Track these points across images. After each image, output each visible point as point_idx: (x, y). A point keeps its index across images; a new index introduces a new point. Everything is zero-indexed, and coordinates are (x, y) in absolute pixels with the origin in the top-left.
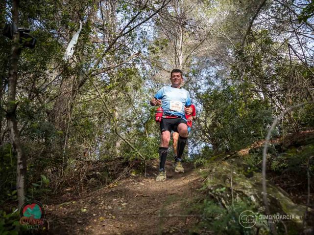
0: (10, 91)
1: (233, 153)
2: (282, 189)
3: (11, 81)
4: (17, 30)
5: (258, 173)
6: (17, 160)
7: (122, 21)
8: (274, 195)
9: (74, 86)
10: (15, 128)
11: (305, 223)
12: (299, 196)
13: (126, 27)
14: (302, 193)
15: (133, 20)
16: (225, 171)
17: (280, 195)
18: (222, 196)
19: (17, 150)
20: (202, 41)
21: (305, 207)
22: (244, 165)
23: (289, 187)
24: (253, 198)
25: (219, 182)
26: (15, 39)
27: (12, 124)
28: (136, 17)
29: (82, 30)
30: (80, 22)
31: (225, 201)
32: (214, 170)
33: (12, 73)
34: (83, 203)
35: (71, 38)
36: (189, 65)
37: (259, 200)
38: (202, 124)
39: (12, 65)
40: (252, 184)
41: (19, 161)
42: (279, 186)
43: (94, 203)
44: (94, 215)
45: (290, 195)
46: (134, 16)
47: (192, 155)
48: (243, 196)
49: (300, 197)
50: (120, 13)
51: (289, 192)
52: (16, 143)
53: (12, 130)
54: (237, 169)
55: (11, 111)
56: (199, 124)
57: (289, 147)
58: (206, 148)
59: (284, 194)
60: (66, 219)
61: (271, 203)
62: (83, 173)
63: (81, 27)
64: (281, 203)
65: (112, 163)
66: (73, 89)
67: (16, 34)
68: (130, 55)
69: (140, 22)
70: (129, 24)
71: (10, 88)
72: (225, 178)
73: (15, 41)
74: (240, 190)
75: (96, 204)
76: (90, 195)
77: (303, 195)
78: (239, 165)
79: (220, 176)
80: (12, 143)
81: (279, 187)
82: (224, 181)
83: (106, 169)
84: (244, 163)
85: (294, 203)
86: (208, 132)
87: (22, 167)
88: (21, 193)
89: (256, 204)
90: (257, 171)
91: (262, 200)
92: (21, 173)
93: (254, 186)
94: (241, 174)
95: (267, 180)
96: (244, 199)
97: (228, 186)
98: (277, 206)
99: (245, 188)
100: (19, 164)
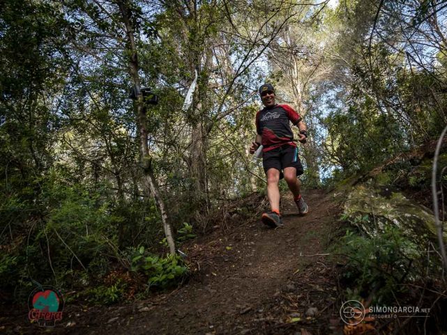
1: (365, 173)
2: (425, 207)
4: (139, 90)
5: (398, 193)
6: (160, 211)
7: (235, 62)
8: (418, 215)
13: (240, 67)
15: (246, 58)
16: (361, 196)
17: (424, 214)
18: (362, 223)
19: (159, 202)
20: (317, 66)
22: (381, 187)
24: (395, 220)
25: (356, 208)
26: (139, 99)
27: (150, 179)
28: (248, 55)
29: (199, 78)
30: (196, 71)
31: (366, 227)
32: (350, 197)
34: (228, 240)
37: (403, 223)
38: (330, 148)
40: (392, 207)
41: (163, 212)
42: (421, 203)
43: (238, 240)
46: (246, 54)
47: (324, 180)
48: (384, 220)
50: (233, 55)
52: (157, 195)
53: (152, 184)
54: (374, 191)
55: (147, 167)
56: (327, 149)
57: (423, 159)
58: (337, 171)
59: (428, 212)
60: (214, 259)
61: (417, 225)
63: (197, 75)
64: (428, 223)
65: (249, 199)
68: (249, 93)
69: (253, 59)
70: (243, 63)
72: (363, 203)
73: (139, 101)
74: (381, 214)
75: (240, 240)
76: (233, 231)
78: (376, 188)
79: (357, 202)
80: (154, 196)
81: (421, 205)
82: (363, 207)
83: (244, 205)
84: (380, 184)
86: (337, 156)
87: (165, 217)
88: (170, 239)
89: (400, 227)
90: (396, 192)
91: (406, 223)
92: (167, 222)
93: (395, 208)
94: (379, 197)
95: (408, 200)
96: (387, 223)
97: (368, 211)
98: (423, 227)
99: (386, 212)
100: (164, 214)
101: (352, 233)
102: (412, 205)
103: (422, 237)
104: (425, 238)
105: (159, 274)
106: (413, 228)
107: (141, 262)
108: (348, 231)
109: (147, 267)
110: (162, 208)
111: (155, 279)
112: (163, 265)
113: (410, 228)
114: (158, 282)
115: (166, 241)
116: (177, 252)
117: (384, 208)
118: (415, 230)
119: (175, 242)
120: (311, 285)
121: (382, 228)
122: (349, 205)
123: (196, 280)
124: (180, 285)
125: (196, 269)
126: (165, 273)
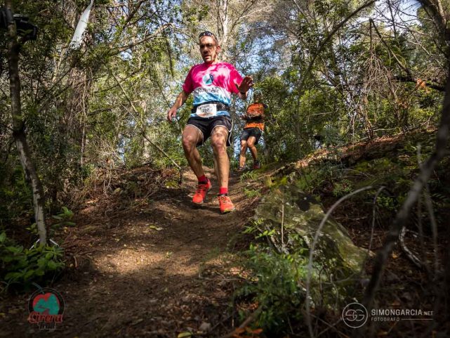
1: (288, 165)
2: (342, 226)
3: (13, 90)
4: (11, 18)
5: (316, 205)
6: (32, 188)
8: (332, 235)
10: (26, 148)
11: (364, 272)
12: (363, 233)
14: (366, 229)
16: (276, 201)
17: (338, 234)
19: (31, 177)
21: (367, 250)
22: (299, 194)
23: (351, 221)
24: (306, 237)
25: (269, 215)
26: (12, 30)
27: (20, 146)
31: (275, 238)
32: (263, 200)
33: (13, 79)
34: (111, 228)
36: (236, 37)
39: (12, 68)
40: (307, 220)
41: (35, 190)
42: (340, 220)
44: (125, 245)
45: (351, 234)
49: (362, 236)
51: (350, 228)
52: (29, 168)
53: (22, 152)
54: (291, 199)
55: (18, 129)
59: (344, 233)
61: (328, 246)
62: (106, 184)
64: (339, 247)
66: (87, 77)
67: (11, 24)
71: (13, 98)
72: (276, 210)
73: (11, 34)
76: (118, 215)
77: (367, 234)
78: (293, 194)
79: (270, 208)
80: (24, 168)
81: (339, 224)
82: (275, 215)
84: (300, 191)
85: (355, 244)
87: (38, 196)
88: (41, 226)
89: (310, 246)
90: (315, 202)
92: (39, 204)
93: (309, 223)
94: (295, 205)
95: (323, 214)
97: (280, 221)
98: (333, 250)
99: (298, 226)
100: (36, 193)
101: (255, 248)
102: (329, 222)
103: (330, 261)
104: (333, 263)
105: (23, 269)
106: (323, 249)
109: (7, 259)
110: (34, 185)
111: (17, 275)
112: (29, 258)
113: (320, 248)
114: (21, 279)
115: (36, 226)
116: (48, 242)
117: (297, 220)
118: (325, 252)
119: (47, 229)
120: (207, 298)
121: (291, 243)
122: (261, 210)
123: (71, 279)
124: (50, 283)
125: (72, 265)
126: (31, 268)
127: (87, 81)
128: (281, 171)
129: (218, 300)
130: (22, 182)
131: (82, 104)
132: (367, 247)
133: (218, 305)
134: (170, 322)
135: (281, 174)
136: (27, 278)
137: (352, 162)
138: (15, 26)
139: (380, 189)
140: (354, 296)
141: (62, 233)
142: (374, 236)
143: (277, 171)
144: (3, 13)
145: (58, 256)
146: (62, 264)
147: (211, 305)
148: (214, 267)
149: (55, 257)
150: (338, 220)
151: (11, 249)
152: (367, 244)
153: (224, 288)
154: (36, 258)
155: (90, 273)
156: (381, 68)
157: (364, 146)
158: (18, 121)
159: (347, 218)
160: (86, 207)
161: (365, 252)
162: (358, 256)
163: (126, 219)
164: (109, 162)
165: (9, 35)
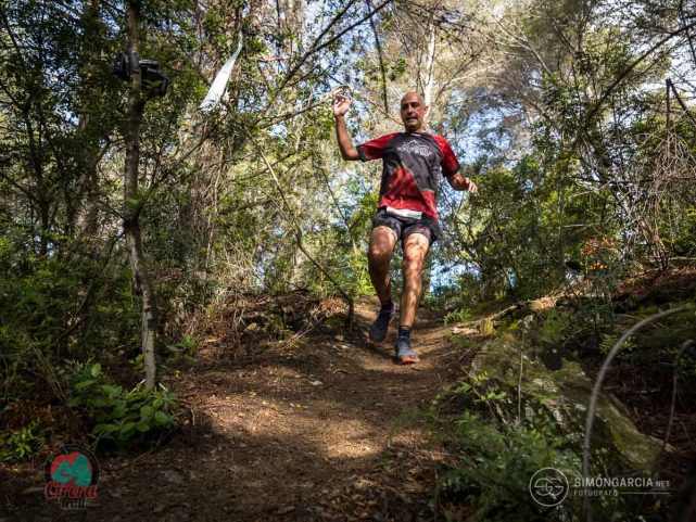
0: (128, 181)
1: (522, 303)
2: (616, 400)
5: (571, 363)
6: (141, 302)
7: (316, 21)
8: (600, 412)
9: (225, 150)
10: (138, 246)
12: (651, 415)
13: (324, 33)
14: (658, 408)
15: (339, 17)
16: (506, 352)
17: (611, 412)
18: (498, 401)
19: (142, 287)
21: (662, 442)
22: (544, 343)
23: (631, 393)
25: (494, 372)
26: (135, 82)
27: (133, 241)
28: (345, 11)
30: (241, 35)
31: (502, 410)
32: (485, 348)
33: (131, 148)
34: (244, 376)
35: (223, 64)
37: (568, 419)
38: (464, 230)
39: (130, 133)
40: (557, 386)
41: (146, 306)
42: (613, 391)
44: (264, 403)
45: (633, 414)
46: (342, 9)
47: (437, 288)
48: (536, 406)
49: (653, 419)
51: (630, 406)
52: (141, 274)
53: (134, 250)
54: (531, 349)
55: (130, 217)
56: (457, 230)
57: (643, 302)
59: (621, 411)
60: (219, 407)
61: (594, 429)
62: (238, 315)
64: (613, 431)
66: (224, 157)
67: (135, 73)
68: (327, 86)
69: (352, 23)
70: (330, 26)
72: (506, 366)
73: (134, 87)
74: (533, 394)
77: (660, 416)
78: (534, 343)
79: (497, 361)
80: (134, 273)
81: (611, 395)
82: (504, 373)
84: (544, 339)
85: (639, 430)
87: (150, 316)
88: (149, 359)
89: (563, 425)
90: (570, 359)
91: (574, 420)
92: (149, 326)
93: (561, 388)
94: (538, 361)
95: (588, 379)
96: (540, 412)
97: (512, 382)
99: (542, 391)
100: (147, 311)
101: (474, 417)
103: (597, 452)
104: (602, 455)
105: (119, 420)
107: (91, 391)
108: (467, 414)
109: (99, 402)
110: (145, 300)
111: (111, 428)
114: (113, 433)
115: (143, 360)
117: (539, 382)
119: (157, 365)
120: (393, 489)
121: (530, 419)
122: (480, 364)
123: (185, 442)
124: (154, 445)
125: (187, 422)
126: (130, 420)
127: (223, 164)
128: (509, 312)
129: (410, 494)
130: (129, 294)
131: (213, 195)
132: (661, 437)
133: (409, 500)
134: (336, 516)
135: (509, 317)
136: (124, 434)
137: (631, 304)
138: (140, 76)
139: (686, 343)
140: (640, 514)
141: (173, 378)
142: (674, 421)
143: (503, 312)
144: (127, 57)
145: (170, 405)
146: (174, 417)
147: (400, 500)
148: (403, 446)
149: (166, 405)
150: (610, 391)
151: (106, 388)
152: (661, 432)
153: (419, 478)
154: (138, 406)
155: (214, 437)
156: (685, 157)
157: (651, 281)
158: (132, 206)
159: (625, 388)
160: (205, 347)
161: (657, 444)
162: (646, 448)
163: (266, 366)
164: (244, 282)
165: (131, 88)
